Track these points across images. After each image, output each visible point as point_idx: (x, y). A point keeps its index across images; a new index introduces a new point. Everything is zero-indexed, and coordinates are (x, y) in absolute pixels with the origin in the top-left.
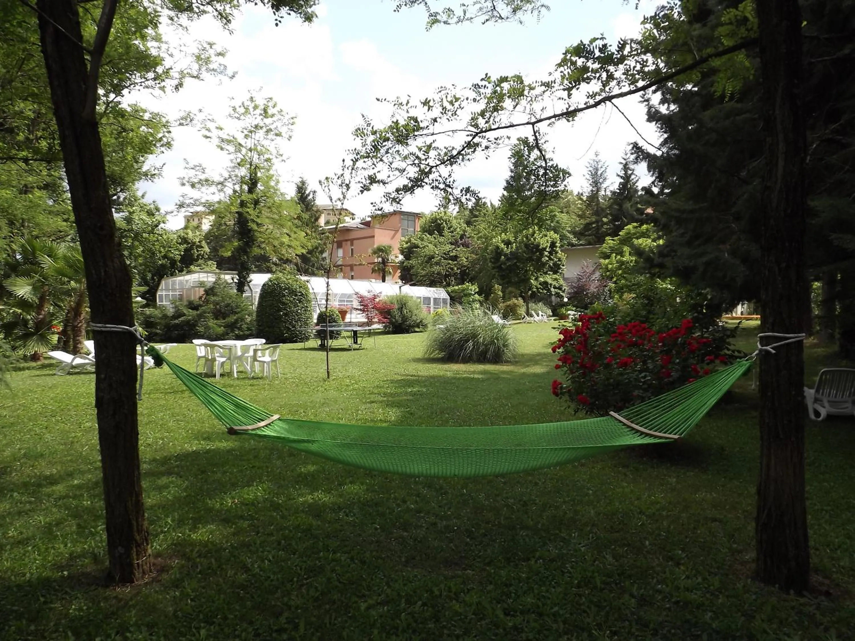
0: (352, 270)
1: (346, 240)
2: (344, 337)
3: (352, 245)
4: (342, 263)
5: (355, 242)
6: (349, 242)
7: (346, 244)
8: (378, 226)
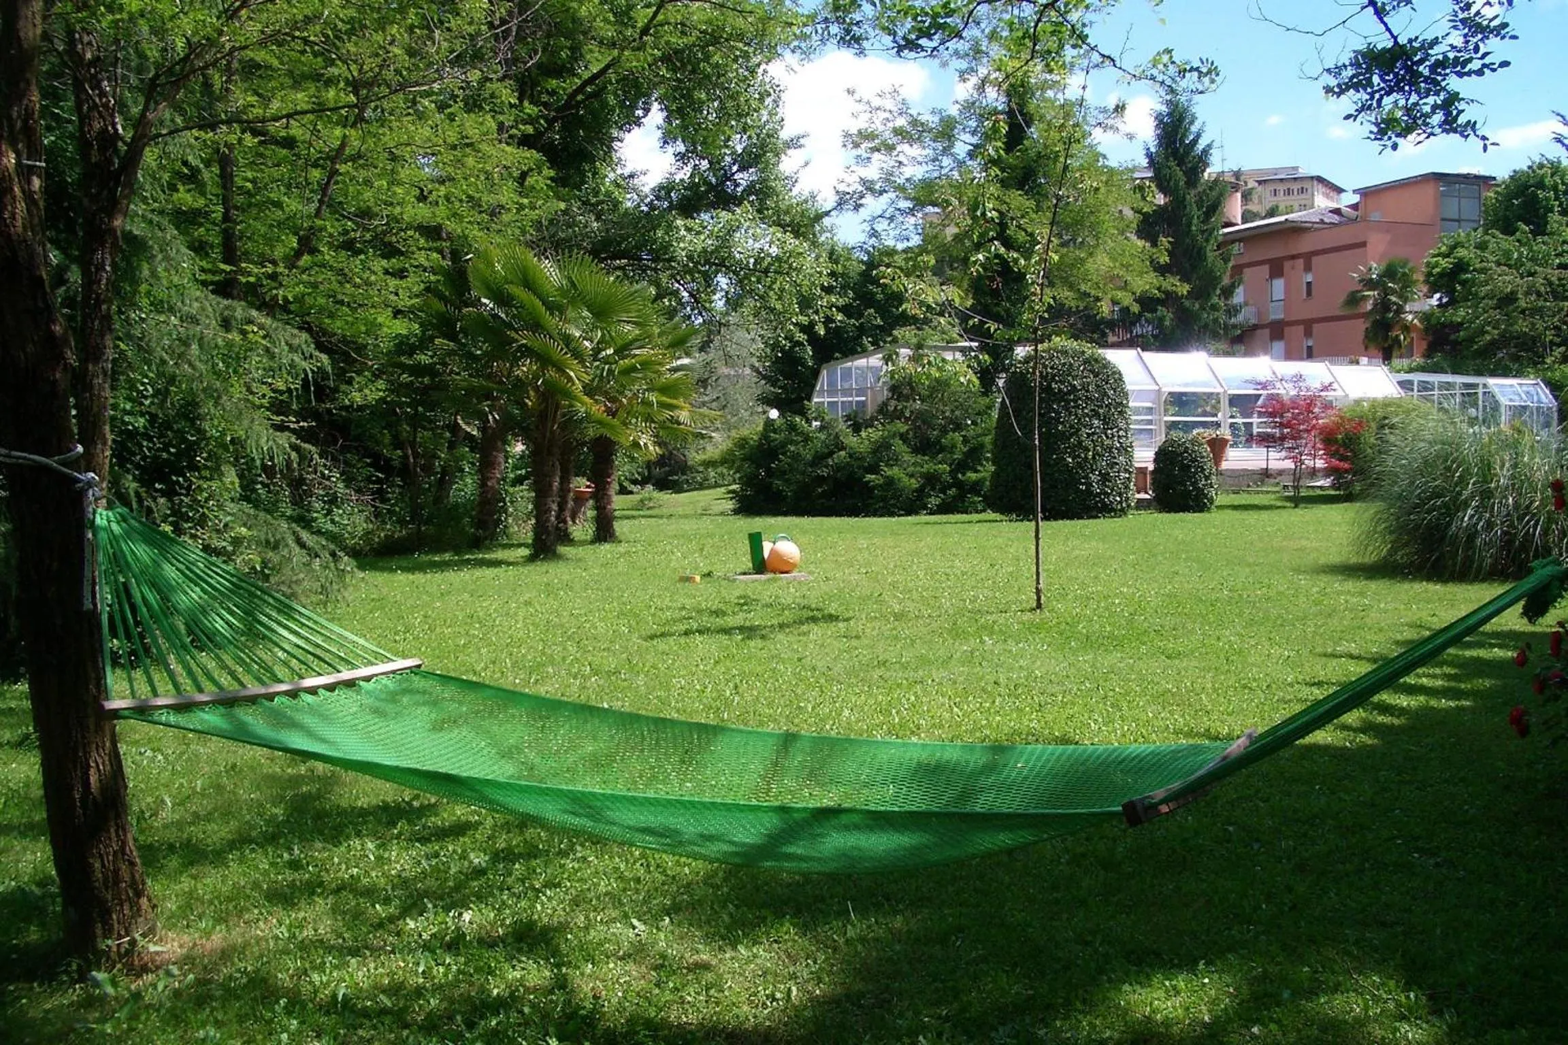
0: (1308, 333)
1: (1293, 257)
2: (1220, 507)
3: (1308, 268)
4: (1282, 316)
5: (1315, 260)
6: (1301, 261)
7: (1293, 268)
8: (1375, 216)
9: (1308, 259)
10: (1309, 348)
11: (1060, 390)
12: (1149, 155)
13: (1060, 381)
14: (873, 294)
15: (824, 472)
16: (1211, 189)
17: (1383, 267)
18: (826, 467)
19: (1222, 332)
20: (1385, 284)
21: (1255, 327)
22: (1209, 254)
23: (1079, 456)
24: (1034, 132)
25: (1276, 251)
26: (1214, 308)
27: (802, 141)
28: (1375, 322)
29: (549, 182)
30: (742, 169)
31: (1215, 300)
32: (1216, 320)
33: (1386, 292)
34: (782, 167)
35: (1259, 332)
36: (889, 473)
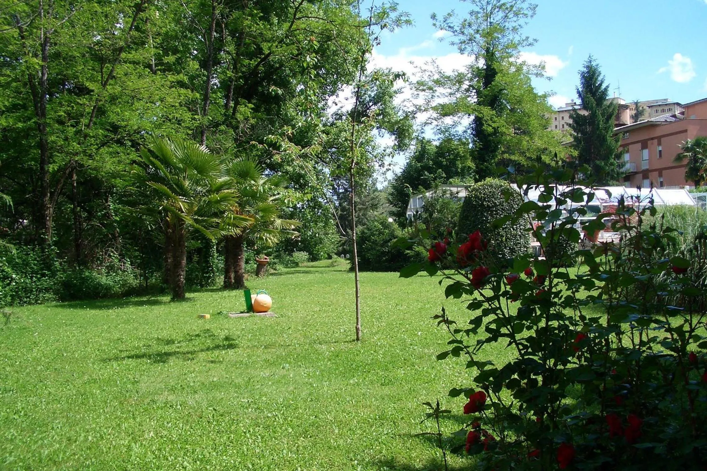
0: (660, 175)
1: (652, 139)
3: (659, 144)
4: (648, 167)
5: (663, 139)
6: (656, 140)
7: (652, 144)
8: (692, 117)
9: (659, 139)
10: (661, 183)
11: (488, 205)
12: (578, 92)
13: (489, 201)
14: (442, 162)
15: (386, 249)
16: (609, 107)
17: (694, 141)
18: (387, 247)
19: (615, 175)
20: (695, 149)
21: (636, 173)
22: (608, 138)
23: (498, 240)
24: (498, 78)
25: (643, 136)
26: (612, 164)
27: (403, 90)
28: (691, 168)
29: (251, 110)
30: (375, 104)
31: (612, 160)
32: (613, 170)
33: (696, 153)
34: (394, 103)
35: (637, 175)
36: (417, 249)
